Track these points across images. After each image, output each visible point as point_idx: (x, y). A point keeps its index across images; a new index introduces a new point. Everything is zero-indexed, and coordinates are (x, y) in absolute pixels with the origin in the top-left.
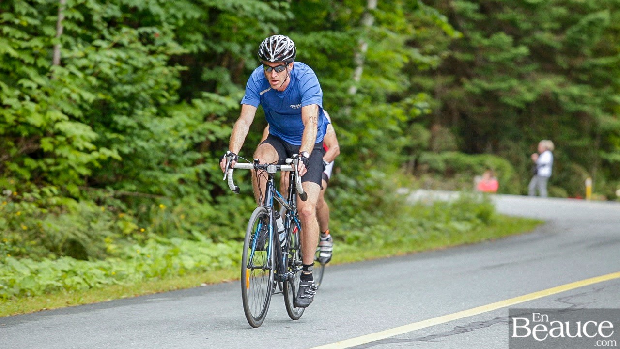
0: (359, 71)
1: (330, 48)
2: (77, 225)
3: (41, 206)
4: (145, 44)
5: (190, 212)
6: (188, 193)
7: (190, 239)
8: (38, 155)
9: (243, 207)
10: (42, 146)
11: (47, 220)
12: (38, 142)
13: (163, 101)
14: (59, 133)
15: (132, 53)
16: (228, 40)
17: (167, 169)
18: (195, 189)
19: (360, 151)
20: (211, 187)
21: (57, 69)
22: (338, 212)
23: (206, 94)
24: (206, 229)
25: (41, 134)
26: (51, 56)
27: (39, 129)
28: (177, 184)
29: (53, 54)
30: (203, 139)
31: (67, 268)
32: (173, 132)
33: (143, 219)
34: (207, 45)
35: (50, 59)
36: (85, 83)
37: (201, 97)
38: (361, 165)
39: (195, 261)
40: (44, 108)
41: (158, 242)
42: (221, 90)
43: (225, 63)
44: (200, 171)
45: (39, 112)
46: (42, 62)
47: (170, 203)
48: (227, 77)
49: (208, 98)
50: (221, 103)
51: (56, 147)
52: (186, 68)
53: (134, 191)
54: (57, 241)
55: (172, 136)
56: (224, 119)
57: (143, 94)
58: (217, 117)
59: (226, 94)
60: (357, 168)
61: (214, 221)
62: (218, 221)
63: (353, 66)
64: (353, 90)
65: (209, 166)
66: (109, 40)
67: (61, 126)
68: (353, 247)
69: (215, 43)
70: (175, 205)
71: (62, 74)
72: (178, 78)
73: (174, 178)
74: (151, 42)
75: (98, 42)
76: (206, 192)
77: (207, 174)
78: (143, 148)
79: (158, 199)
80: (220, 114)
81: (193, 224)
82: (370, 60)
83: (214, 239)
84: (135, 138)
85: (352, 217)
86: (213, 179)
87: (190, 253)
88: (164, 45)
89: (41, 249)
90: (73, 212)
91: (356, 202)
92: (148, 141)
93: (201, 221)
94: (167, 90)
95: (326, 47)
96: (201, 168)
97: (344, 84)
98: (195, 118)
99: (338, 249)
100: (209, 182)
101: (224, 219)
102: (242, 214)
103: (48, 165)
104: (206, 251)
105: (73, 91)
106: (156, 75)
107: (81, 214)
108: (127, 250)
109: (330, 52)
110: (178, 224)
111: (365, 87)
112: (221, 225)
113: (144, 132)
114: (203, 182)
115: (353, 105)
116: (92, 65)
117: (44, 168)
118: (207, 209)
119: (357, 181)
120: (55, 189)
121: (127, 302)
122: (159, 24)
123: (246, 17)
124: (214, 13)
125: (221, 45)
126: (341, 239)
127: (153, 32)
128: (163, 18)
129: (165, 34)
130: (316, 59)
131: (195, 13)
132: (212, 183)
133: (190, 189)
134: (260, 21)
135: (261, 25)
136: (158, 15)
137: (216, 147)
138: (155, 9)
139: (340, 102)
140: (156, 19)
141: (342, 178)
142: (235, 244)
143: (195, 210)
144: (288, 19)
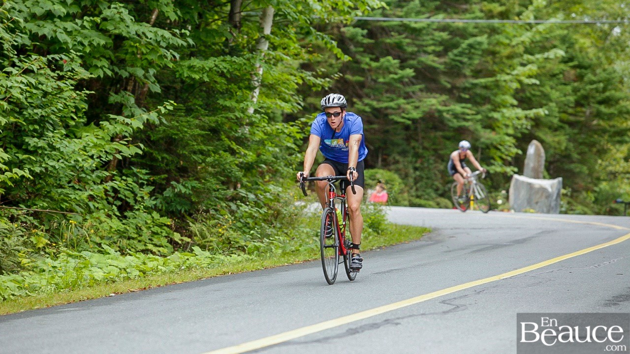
0: (257, 91)
1: (229, 72)
4: (53, 71)
5: (99, 226)
6: (97, 209)
7: (99, 252)
9: (149, 221)
13: (72, 123)
15: (42, 79)
16: (132, 65)
17: (77, 187)
18: (104, 205)
19: (258, 166)
20: (119, 203)
22: (239, 224)
23: (112, 116)
24: (115, 243)
28: (87, 201)
30: (111, 158)
32: (82, 152)
33: (54, 235)
34: (113, 71)
37: (108, 119)
38: (260, 181)
39: (105, 273)
41: (70, 256)
42: (126, 112)
43: (130, 88)
44: (108, 188)
47: (80, 219)
48: (132, 100)
49: (114, 120)
50: (127, 124)
52: (93, 92)
53: (46, 208)
55: (80, 155)
56: (130, 139)
57: (53, 117)
58: (122, 138)
59: (132, 116)
61: (122, 234)
62: (126, 235)
63: (251, 89)
64: (251, 111)
65: (118, 184)
66: (19, 67)
68: (253, 257)
69: (120, 68)
70: (85, 220)
72: (85, 101)
73: (84, 195)
74: (60, 68)
75: (9, 69)
76: (114, 207)
77: (115, 191)
78: (54, 167)
79: (69, 215)
80: (127, 134)
81: (102, 238)
82: (266, 83)
83: (123, 252)
84: (46, 158)
85: (253, 229)
86: (119, 196)
87: (99, 265)
88: (72, 70)
91: (256, 215)
92: (58, 161)
93: (110, 235)
94: (76, 113)
95: (225, 71)
96: (110, 184)
97: (242, 105)
98: (103, 138)
99: (240, 258)
100: (116, 198)
101: (132, 232)
102: (149, 228)
104: (115, 263)
106: (65, 99)
108: (39, 263)
109: (229, 76)
110: (88, 239)
111: (261, 108)
112: (129, 238)
113: (54, 152)
114: (110, 199)
115: (251, 124)
118: (116, 224)
119: (256, 195)
121: (39, 312)
122: (67, 51)
123: (150, 44)
124: (119, 40)
125: (126, 70)
126: (242, 249)
127: (61, 59)
128: (71, 46)
129: (72, 60)
130: (216, 82)
131: (100, 40)
132: (121, 199)
133: (100, 206)
134: (162, 47)
135: (163, 51)
136: (66, 43)
137: (123, 165)
138: (63, 37)
139: (239, 123)
140: (65, 47)
141: (243, 192)
142: (142, 256)
143: (105, 225)
144: (189, 45)
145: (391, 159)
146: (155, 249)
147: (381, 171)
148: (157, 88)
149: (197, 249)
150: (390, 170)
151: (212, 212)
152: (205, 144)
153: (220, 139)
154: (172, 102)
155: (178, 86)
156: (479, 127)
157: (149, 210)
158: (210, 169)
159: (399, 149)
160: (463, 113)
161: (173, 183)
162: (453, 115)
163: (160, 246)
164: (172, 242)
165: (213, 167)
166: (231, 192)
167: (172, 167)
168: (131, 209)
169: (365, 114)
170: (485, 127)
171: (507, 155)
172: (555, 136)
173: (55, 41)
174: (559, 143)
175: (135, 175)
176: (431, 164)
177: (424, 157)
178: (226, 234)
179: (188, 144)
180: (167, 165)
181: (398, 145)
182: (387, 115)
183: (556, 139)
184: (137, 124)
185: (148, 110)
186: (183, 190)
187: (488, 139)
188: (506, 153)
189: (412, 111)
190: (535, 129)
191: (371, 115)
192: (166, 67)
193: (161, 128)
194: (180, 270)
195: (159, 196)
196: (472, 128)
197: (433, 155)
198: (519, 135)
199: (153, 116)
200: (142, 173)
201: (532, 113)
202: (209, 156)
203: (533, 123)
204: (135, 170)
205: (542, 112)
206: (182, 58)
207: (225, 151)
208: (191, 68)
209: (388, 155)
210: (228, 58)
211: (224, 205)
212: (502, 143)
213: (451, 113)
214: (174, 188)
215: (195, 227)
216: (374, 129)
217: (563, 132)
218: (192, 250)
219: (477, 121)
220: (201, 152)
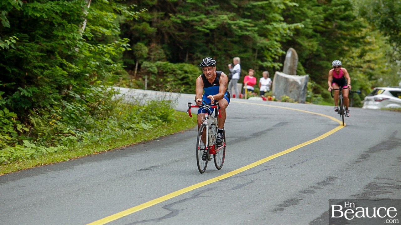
0: (85, 24)
1: (61, 12)
19: (83, 75)
95: (58, 11)
130: (53, 18)
141: (71, 93)
145: (195, 56)
147: (187, 65)
148: (7, 24)
150: (193, 64)
151: (48, 108)
152: (43, 62)
156: (256, 35)
158: (46, 79)
159: (201, 50)
160: (246, 26)
161: (20, 88)
162: (238, 27)
165: (49, 77)
169: (178, 25)
170: (260, 35)
171: (275, 55)
172: (310, 41)
174: (312, 46)
176: (223, 60)
177: (218, 55)
178: (55, 125)
179: (31, 62)
181: (200, 47)
182: (193, 26)
183: (310, 44)
186: (27, 94)
187: (262, 44)
188: (275, 53)
189: (210, 24)
190: (296, 37)
191: (181, 25)
192: (15, 9)
195: (9, 97)
196: (251, 36)
197: (224, 54)
198: (285, 41)
201: (293, 26)
203: (295, 33)
205: (300, 25)
208: (34, 8)
209: (193, 53)
210: (61, 2)
212: (272, 47)
213: (237, 25)
214: (20, 92)
215: (33, 120)
216: (183, 35)
217: (316, 39)
218: (23, 143)
219: (255, 31)
220: (40, 67)
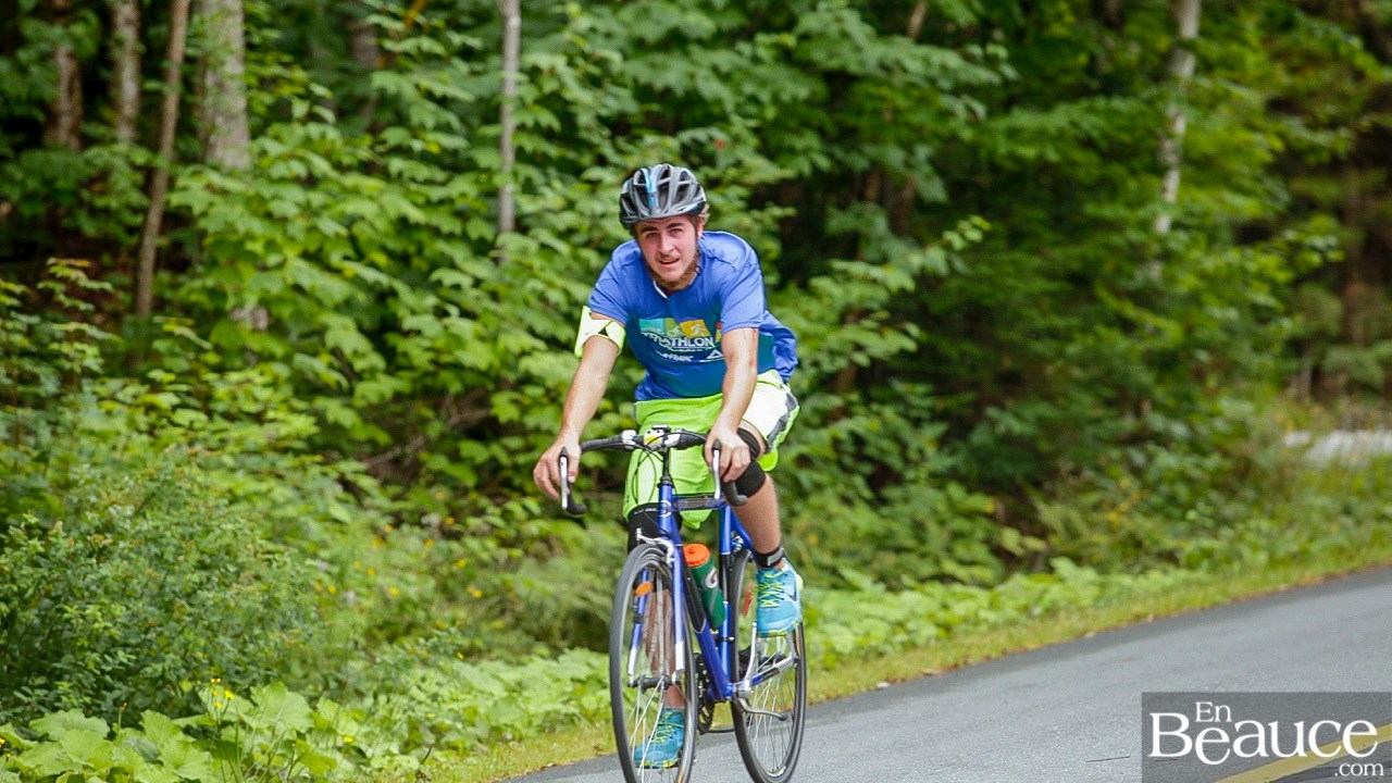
0: (1173, 181)
1: (1105, 136)
2: (588, 577)
3: (505, 543)
5: (828, 527)
6: (819, 487)
7: (834, 587)
8: (488, 430)
9: (942, 507)
10: (494, 411)
11: (522, 572)
12: (483, 402)
14: (528, 379)
16: (876, 140)
18: (833, 476)
19: (1190, 357)
20: (867, 468)
21: (511, 242)
22: (1156, 500)
23: (839, 265)
24: (867, 563)
25: (491, 386)
26: (493, 212)
27: (484, 374)
28: (793, 469)
29: (499, 208)
30: (842, 363)
31: (583, 672)
34: (830, 156)
35: (493, 219)
36: (576, 266)
37: (827, 272)
38: (1196, 391)
39: (856, 635)
40: (492, 328)
42: (870, 252)
43: (872, 192)
44: (843, 435)
45: (482, 339)
46: (478, 229)
48: (881, 224)
49: (844, 272)
50: (874, 282)
51: (525, 410)
52: (790, 211)
54: (548, 615)
56: (884, 315)
58: (866, 313)
59: (883, 261)
60: (1188, 398)
61: (881, 542)
62: (890, 542)
63: (1159, 171)
64: (1163, 224)
65: (862, 423)
66: (616, 166)
67: (531, 365)
68: (1201, 574)
69: (847, 150)
70: (794, 513)
71: (524, 251)
72: (774, 235)
74: (710, 160)
75: (595, 173)
76: (859, 481)
77: (858, 440)
80: (875, 306)
81: (837, 553)
82: (1194, 153)
83: (889, 581)
85: (1191, 507)
86: (870, 451)
87: (842, 618)
88: (738, 164)
89: (513, 638)
90: (575, 550)
91: (1195, 473)
93: (855, 546)
95: (1095, 134)
96: (842, 428)
97: (1142, 213)
98: (821, 320)
99: (1168, 581)
100: (861, 457)
101: (905, 537)
102: (942, 523)
103: (512, 453)
104: (878, 610)
105: (550, 284)
107: (592, 553)
109: (1103, 144)
110: (805, 558)
111: (1191, 214)
112: (899, 550)
114: (848, 461)
115: (1167, 256)
116: (586, 223)
117: (504, 459)
118: (864, 519)
119: (1190, 426)
120: (532, 504)
122: (722, 120)
123: (913, 85)
124: (839, 82)
125: (861, 153)
126: (1170, 557)
127: (711, 139)
128: (729, 107)
129: (736, 140)
130: (1073, 164)
131: (799, 89)
132: (870, 459)
133: (823, 478)
134: (942, 91)
135: (946, 101)
136: (719, 102)
137: (870, 380)
138: (710, 88)
139: (1137, 255)
140: (716, 110)
141: (1157, 421)
142: (937, 589)
143: (839, 523)
144: (1006, 82)
146: (961, 572)
148: (935, 191)
149: (1063, 566)
151: (1088, 474)
152: (1060, 313)
153: (1093, 299)
154: (978, 220)
155: (985, 179)
157: (939, 480)
158: (1077, 372)
161: (992, 412)
163: (972, 563)
164: (999, 552)
165: (1083, 365)
166: (1129, 423)
167: (985, 375)
168: (898, 480)
173: (693, 99)
175: (898, 399)
178: (1128, 525)
179: (1018, 317)
180: (973, 369)
184: (897, 278)
185: (921, 243)
186: (1017, 427)
192: (953, 138)
193: (954, 284)
194: (1031, 617)
195: (960, 445)
199: (935, 258)
200: (918, 394)
202: (1070, 340)
204: (900, 387)
206: (991, 114)
207: (1109, 324)
208: (1013, 134)
210: (1100, 102)
211: (1115, 454)
214: (993, 423)
215: (1050, 514)
218: (1051, 570)
220: (1053, 334)
